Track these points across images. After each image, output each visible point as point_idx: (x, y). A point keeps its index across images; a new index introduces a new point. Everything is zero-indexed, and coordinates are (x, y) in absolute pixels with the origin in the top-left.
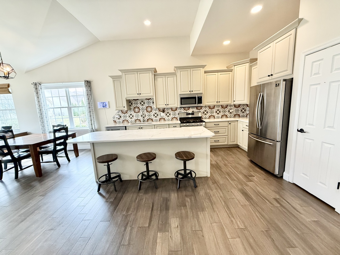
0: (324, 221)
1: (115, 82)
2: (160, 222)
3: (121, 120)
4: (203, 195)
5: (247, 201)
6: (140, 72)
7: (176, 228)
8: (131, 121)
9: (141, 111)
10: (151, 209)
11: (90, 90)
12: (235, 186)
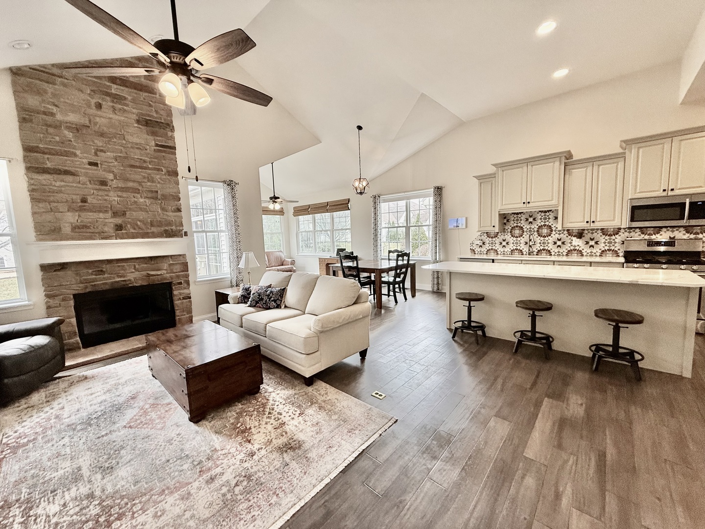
1: (482, 184)
2: (550, 391)
3: (484, 249)
4: (655, 394)
6: (534, 164)
7: (579, 404)
8: (504, 251)
9: (525, 233)
10: (534, 375)
11: (440, 201)
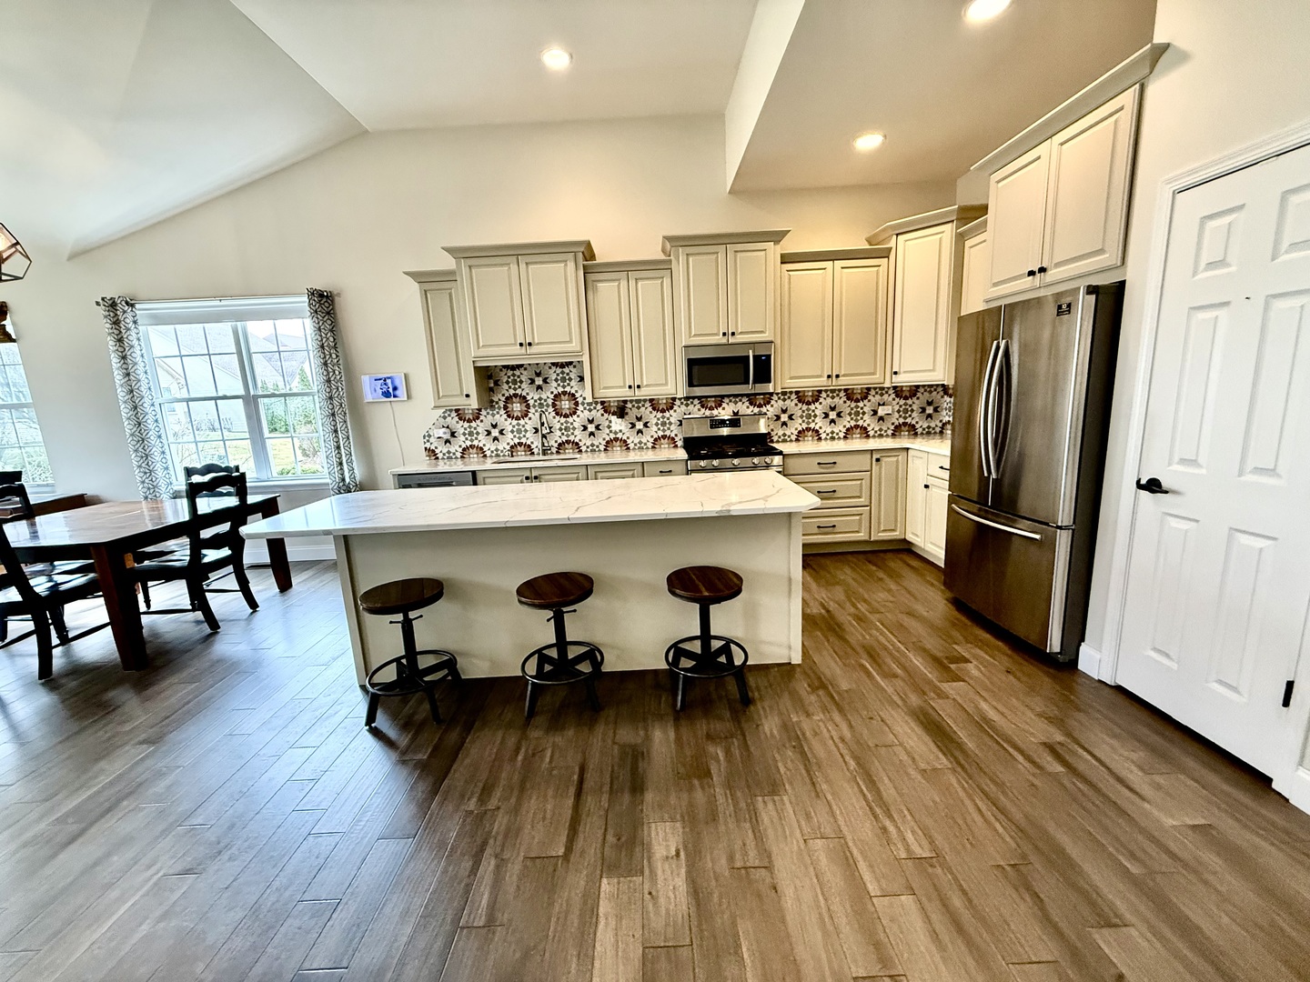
0: (1230, 828)
1: (428, 295)
2: (611, 839)
3: (456, 448)
4: (775, 732)
5: (941, 756)
6: (529, 259)
7: (672, 858)
8: (497, 450)
9: (532, 410)
10: (572, 790)
11: (332, 331)
12: (896, 698)
